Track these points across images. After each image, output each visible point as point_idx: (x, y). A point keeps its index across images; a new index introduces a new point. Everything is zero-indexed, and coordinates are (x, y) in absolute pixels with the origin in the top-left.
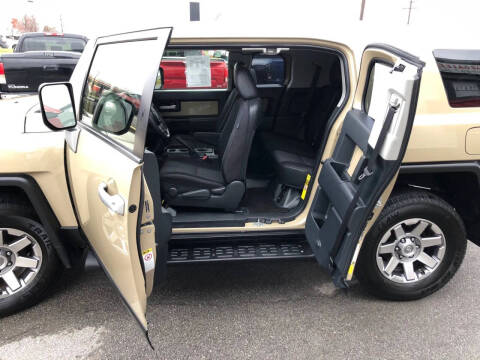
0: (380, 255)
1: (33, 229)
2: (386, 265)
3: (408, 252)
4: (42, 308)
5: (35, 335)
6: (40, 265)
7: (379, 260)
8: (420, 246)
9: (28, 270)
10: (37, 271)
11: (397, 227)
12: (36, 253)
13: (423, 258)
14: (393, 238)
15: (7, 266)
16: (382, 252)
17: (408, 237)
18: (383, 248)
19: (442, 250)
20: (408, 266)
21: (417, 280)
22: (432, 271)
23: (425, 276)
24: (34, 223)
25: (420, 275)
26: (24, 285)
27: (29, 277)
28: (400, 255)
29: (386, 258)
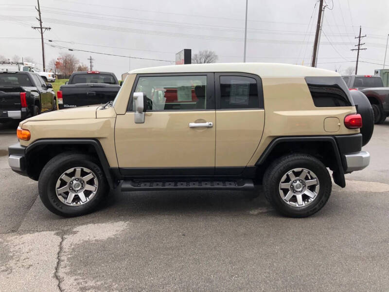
0: (282, 189)
1: (95, 169)
2: (285, 195)
3: (297, 188)
4: (97, 215)
5: (95, 223)
6: (96, 191)
7: (281, 192)
8: (305, 186)
9: (90, 192)
10: (95, 193)
11: (290, 173)
12: (95, 183)
13: (307, 192)
14: (288, 180)
15: (81, 189)
16: (282, 187)
17: (298, 180)
18: (283, 185)
19: (318, 188)
20: (299, 197)
21: (304, 205)
22: (313, 200)
23: (309, 203)
24: (96, 166)
25: (306, 202)
26: (88, 200)
27: (91, 196)
28: (294, 191)
29: (286, 191)
